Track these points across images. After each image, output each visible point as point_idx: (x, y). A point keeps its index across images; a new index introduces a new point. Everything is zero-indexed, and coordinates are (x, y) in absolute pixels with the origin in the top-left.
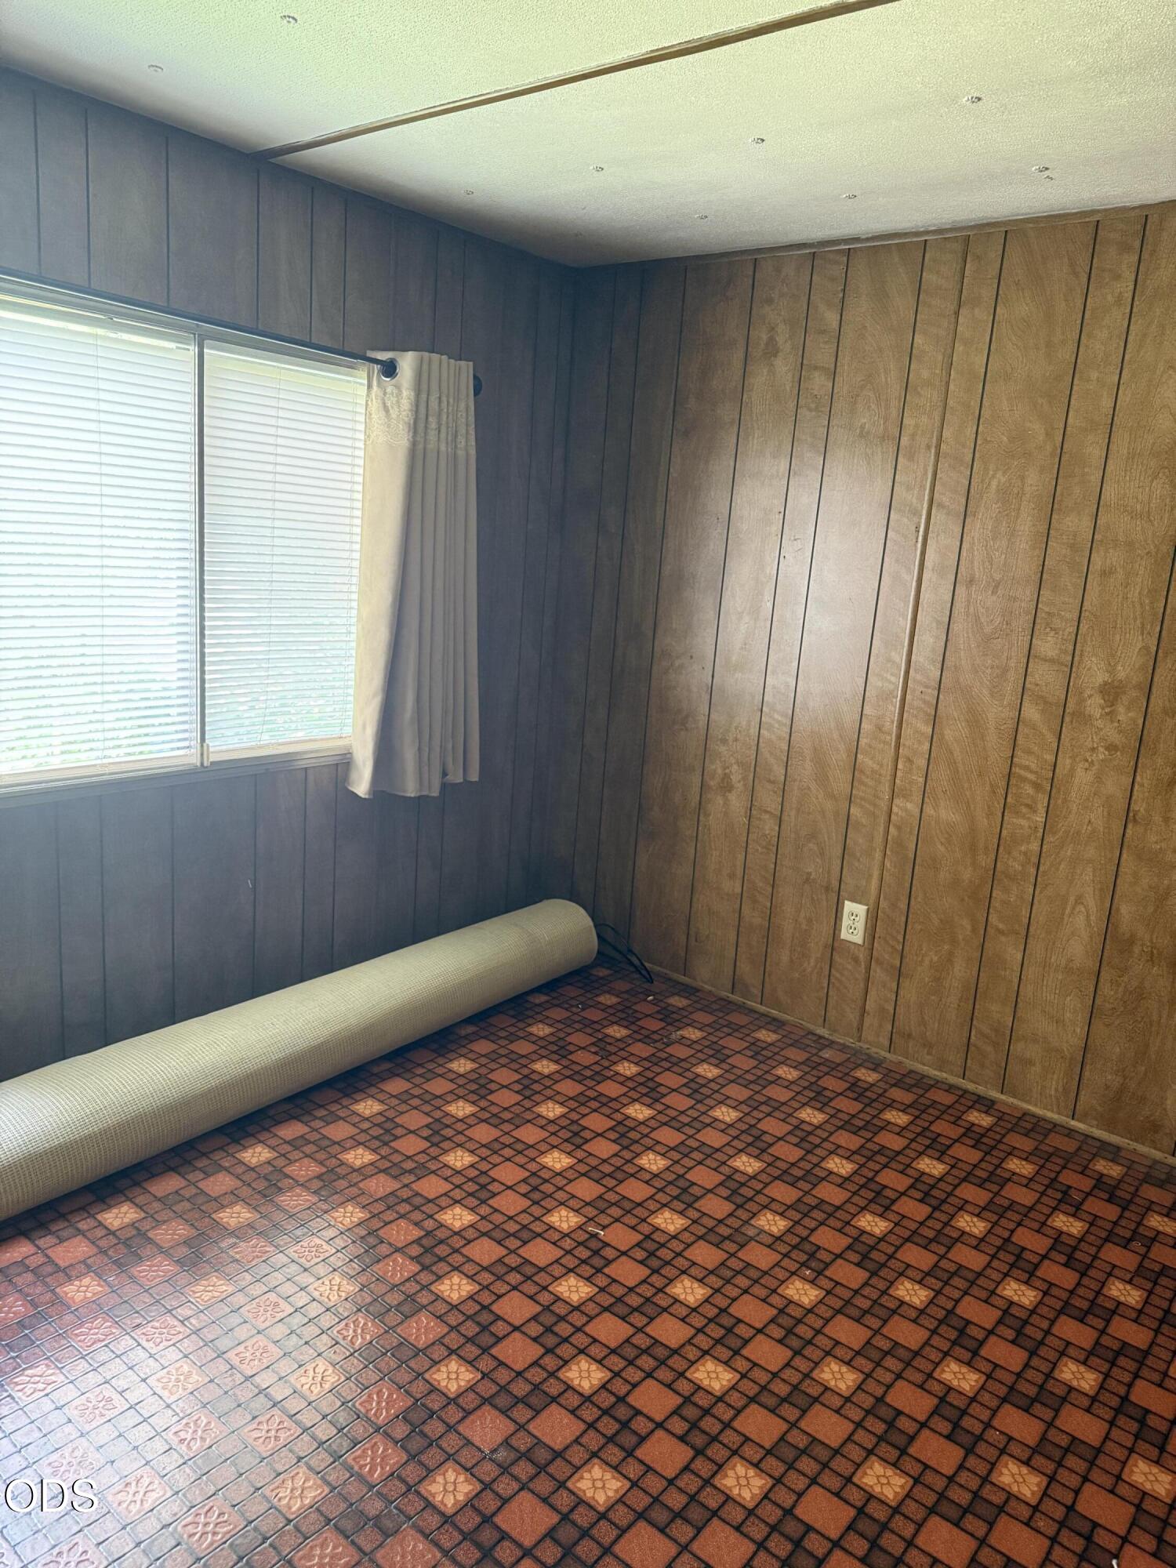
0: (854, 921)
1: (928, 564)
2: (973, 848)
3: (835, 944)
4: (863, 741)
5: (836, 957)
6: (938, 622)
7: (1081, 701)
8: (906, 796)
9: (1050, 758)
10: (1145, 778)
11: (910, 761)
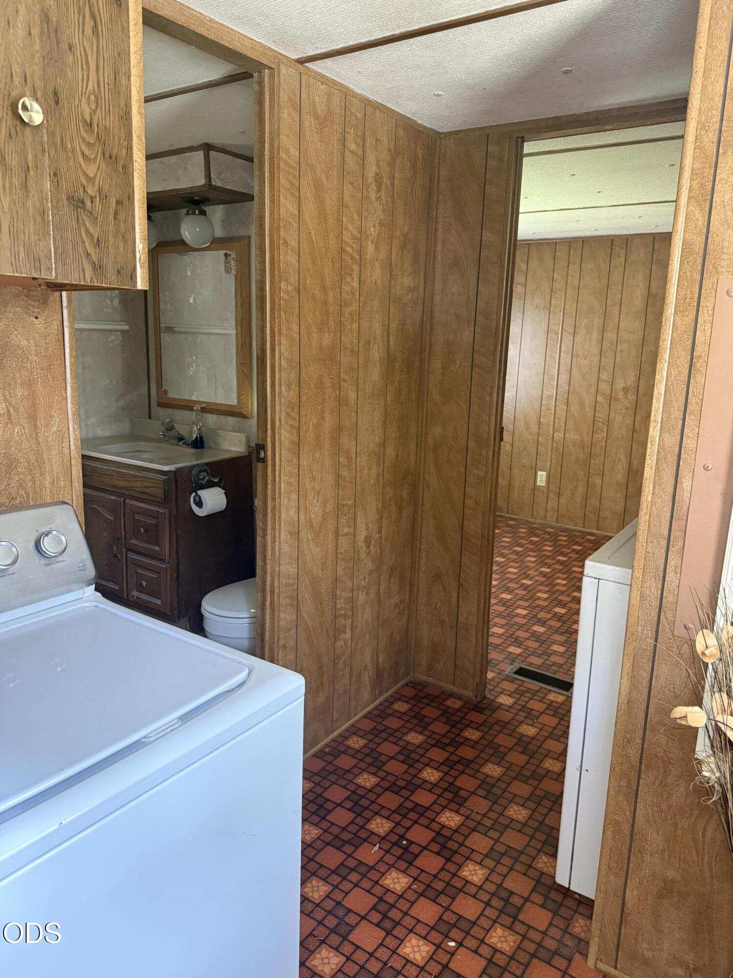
0: (542, 478)
1: (562, 351)
2: (583, 447)
3: (535, 487)
4: (542, 414)
5: (536, 493)
6: (567, 370)
7: (616, 393)
8: (559, 432)
9: (607, 413)
10: (638, 417)
11: (559, 419)
